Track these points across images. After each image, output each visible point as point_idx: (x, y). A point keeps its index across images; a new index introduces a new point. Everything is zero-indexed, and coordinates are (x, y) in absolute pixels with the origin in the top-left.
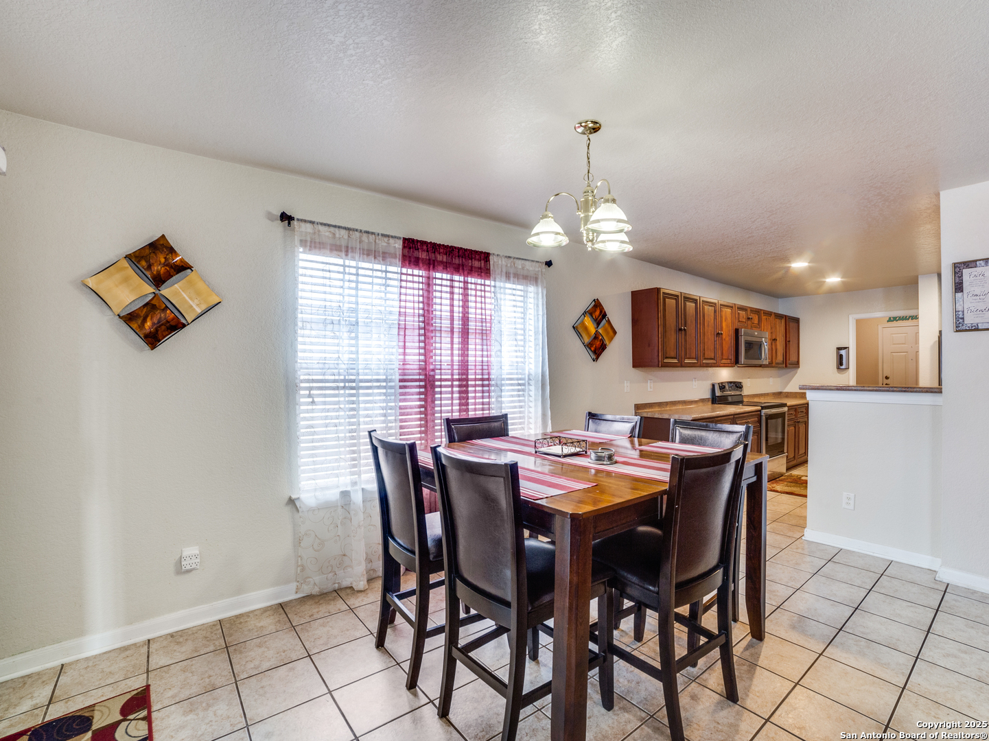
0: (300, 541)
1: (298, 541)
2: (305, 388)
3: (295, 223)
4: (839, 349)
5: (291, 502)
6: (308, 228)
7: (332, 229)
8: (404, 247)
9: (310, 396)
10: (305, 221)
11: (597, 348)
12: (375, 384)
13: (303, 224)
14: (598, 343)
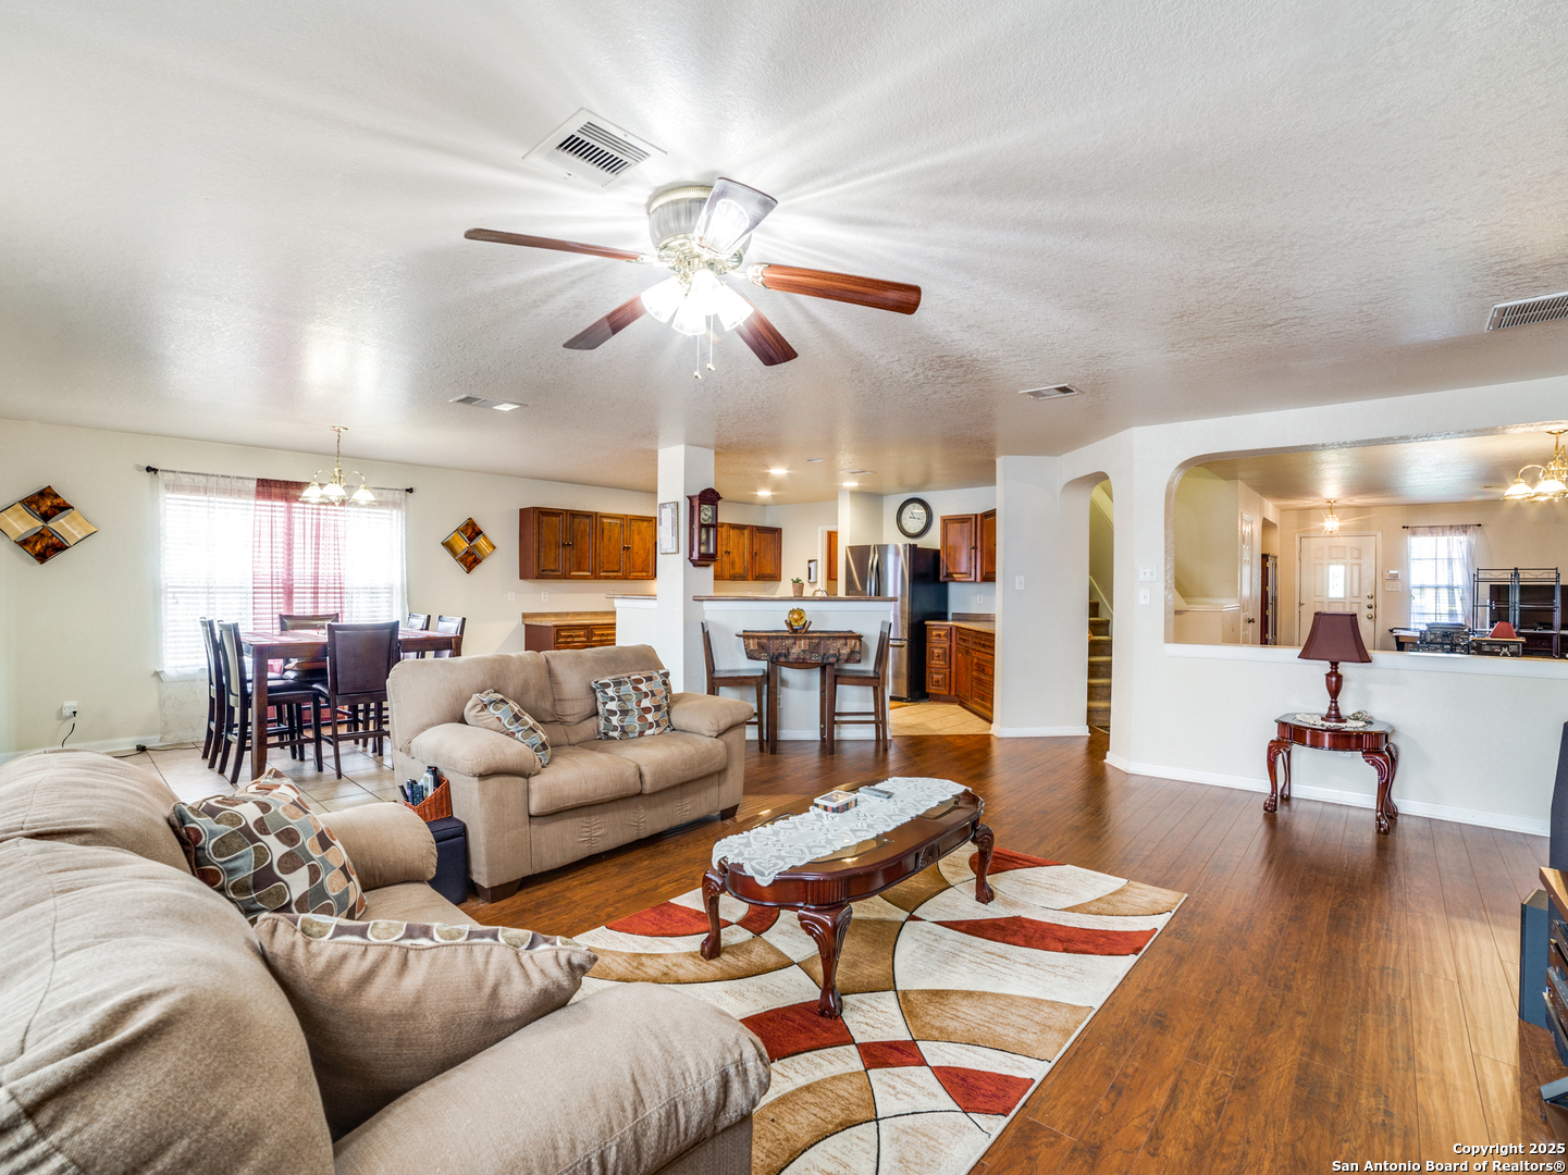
0: (164, 702)
1: (162, 704)
2: (171, 592)
3: (159, 473)
4: (810, 561)
5: (157, 674)
6: (170, 476)
7: (192, 476)
8: (258, 486)
9: (174, 598)
10: (167, 471)
11: (471, 561)
12: (231, 590)
13: (166, 474)
14: (471, 559)
